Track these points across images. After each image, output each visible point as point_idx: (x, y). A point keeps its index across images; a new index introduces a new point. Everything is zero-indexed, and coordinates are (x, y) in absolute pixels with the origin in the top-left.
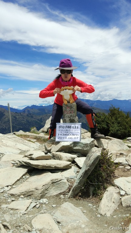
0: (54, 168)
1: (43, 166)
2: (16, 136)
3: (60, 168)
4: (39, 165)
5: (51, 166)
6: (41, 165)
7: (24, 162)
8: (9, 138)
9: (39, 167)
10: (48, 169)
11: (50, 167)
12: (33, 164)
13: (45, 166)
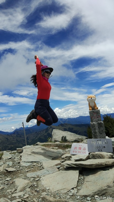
0: (105, 166)
1: (96, 165)
2: (41, 146)
3: (109, 165)
4: (93, 165)
5: (103, 164)
6: (95, 164)
7: (74, 164)
8: (36, 148)
9: (93, 166)
10: (100, 167)
11: (101, 165)
12: (87, 164)
13: (98, 165)
